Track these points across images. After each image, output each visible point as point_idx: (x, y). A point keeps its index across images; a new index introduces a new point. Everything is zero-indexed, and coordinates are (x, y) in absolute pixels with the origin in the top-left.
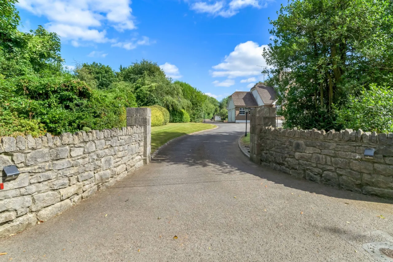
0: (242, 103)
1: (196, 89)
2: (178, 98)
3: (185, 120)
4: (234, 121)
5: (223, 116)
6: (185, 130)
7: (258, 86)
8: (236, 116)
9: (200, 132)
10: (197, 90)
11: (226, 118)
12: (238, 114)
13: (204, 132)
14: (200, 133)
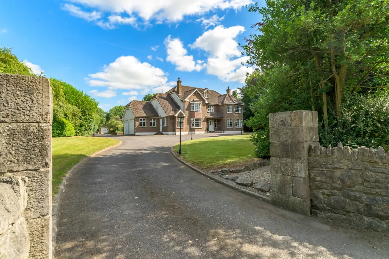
0: (143, 114)
1: (82, 92)
2: (58, 102)
3: (69, 133)
4: (133, 133)
5: (112, 127)
6: (79, 150)
7: (158, 96)
8: (136, 127)
9: (104, 150)
10: (84, 94)
11: (116, 130)
12: (138, 126)
13: (110, 150)
14: (105, 152)
